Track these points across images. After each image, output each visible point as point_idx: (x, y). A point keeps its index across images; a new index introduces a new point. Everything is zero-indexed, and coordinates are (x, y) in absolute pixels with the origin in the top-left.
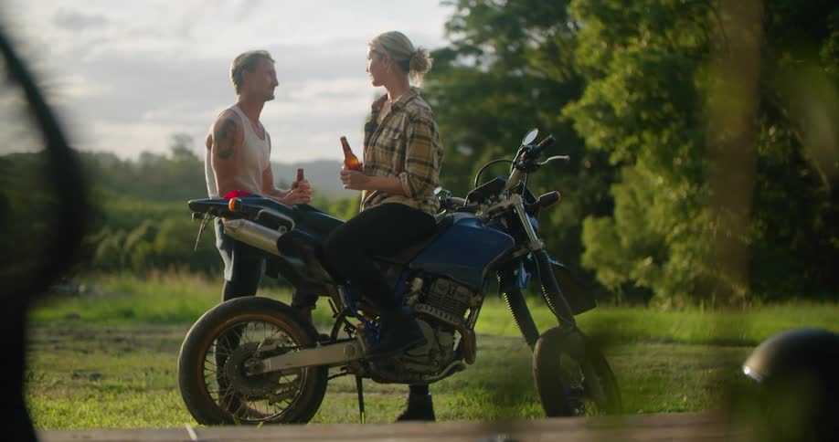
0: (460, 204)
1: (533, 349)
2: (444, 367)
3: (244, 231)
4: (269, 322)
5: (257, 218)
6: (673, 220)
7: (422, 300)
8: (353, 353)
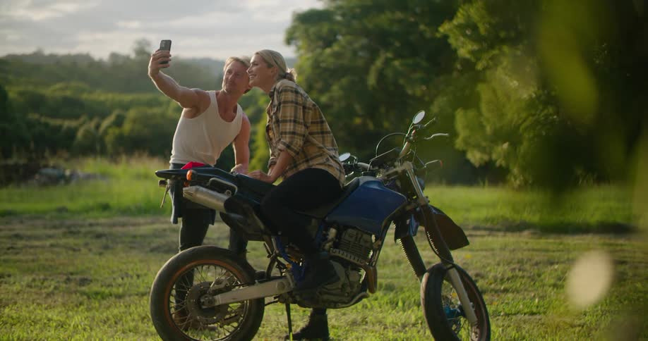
0: (365, 169)
1: (421, 280)
2: (353, 298)
3: (199, 196)
4: (219, 266)
5: (208, 184)
6: (524, 115)
7: (336, 245)
8: (284, 288)
